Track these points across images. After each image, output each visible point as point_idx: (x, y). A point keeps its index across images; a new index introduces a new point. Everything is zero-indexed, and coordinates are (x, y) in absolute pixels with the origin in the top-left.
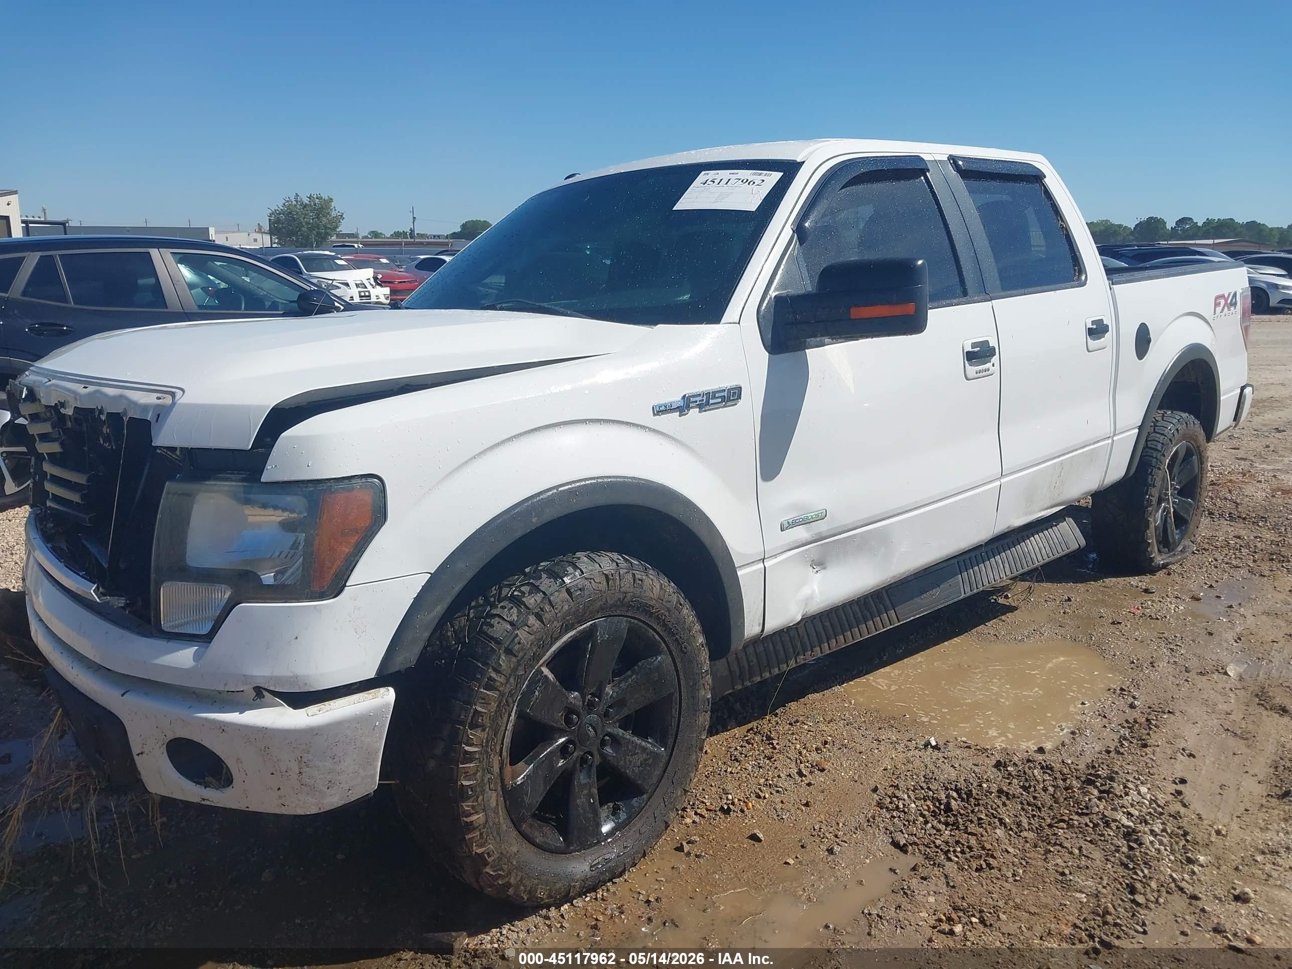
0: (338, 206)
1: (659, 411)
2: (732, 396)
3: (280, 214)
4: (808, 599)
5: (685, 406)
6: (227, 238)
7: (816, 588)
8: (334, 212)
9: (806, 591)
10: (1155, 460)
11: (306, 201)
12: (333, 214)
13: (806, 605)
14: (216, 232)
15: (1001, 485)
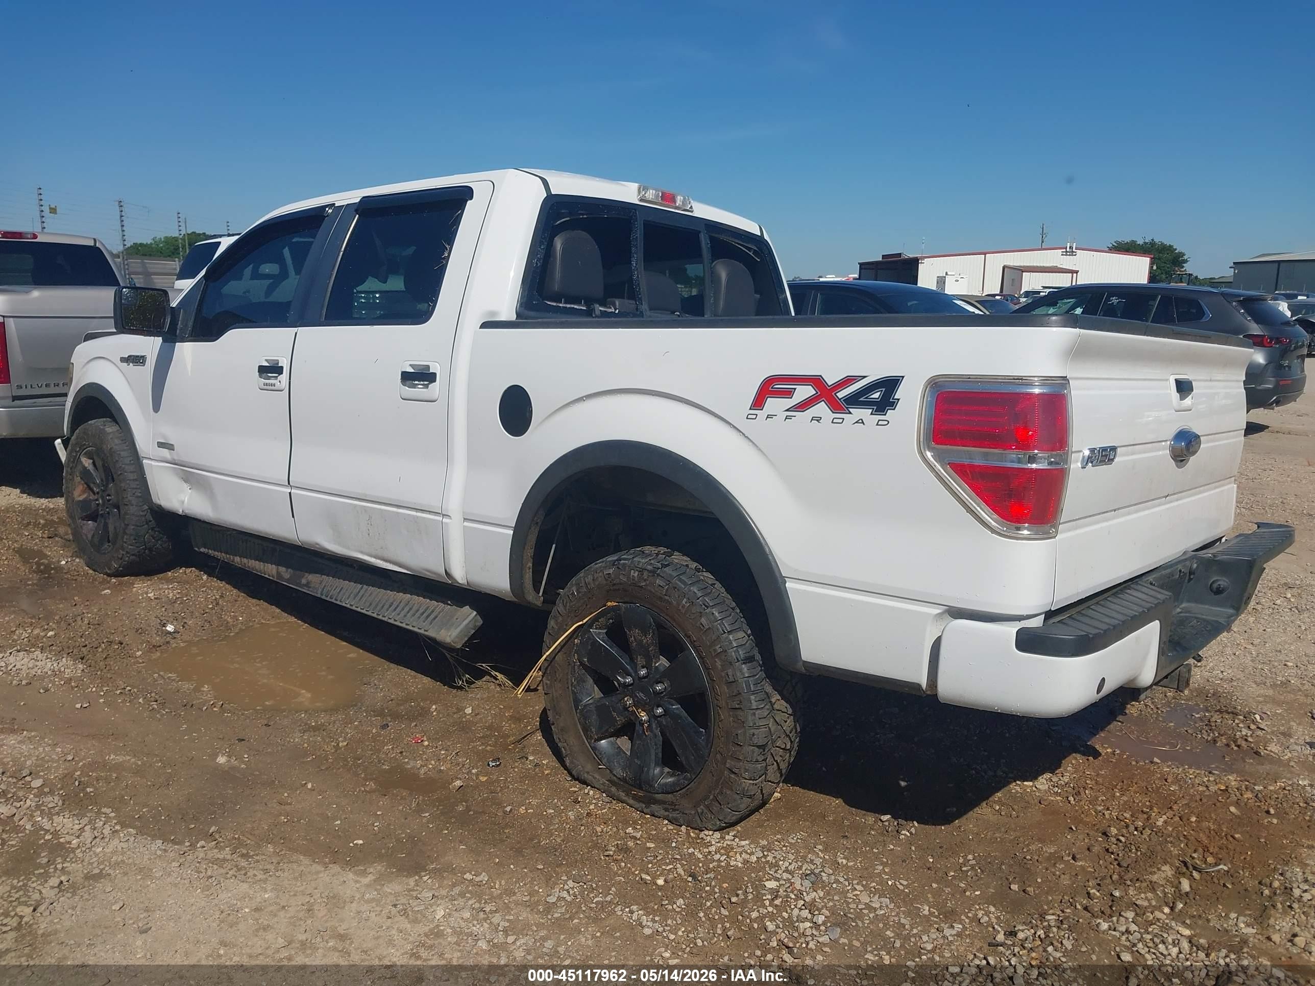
1: (121, 360)
2: (142, 360)
4: (183, 503)
5: (129, 360)
7: (186, 500)
9: (182, 497)
15: (290, 493)
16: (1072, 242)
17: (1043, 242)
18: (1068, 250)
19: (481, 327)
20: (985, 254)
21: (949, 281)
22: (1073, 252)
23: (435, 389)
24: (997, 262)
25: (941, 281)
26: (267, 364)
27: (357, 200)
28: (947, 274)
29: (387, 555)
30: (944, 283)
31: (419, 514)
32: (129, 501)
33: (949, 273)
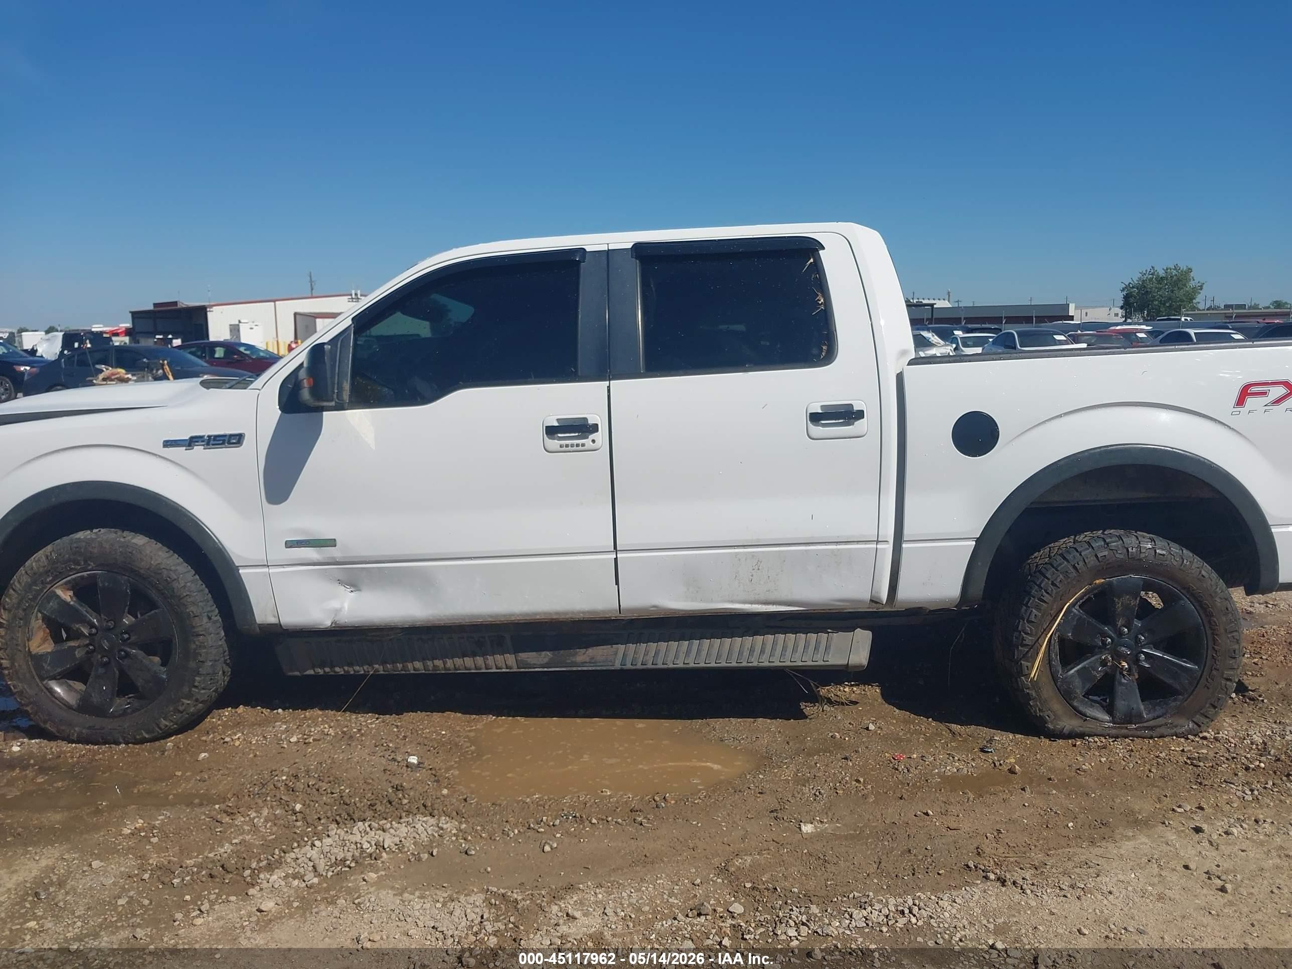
0: (1197, 277)
1: (168, 444)
2: (236, 440)
3: (1133, 287)
4: (337, 611)
5: (192, 442)
6: (1087, 313)
7: (346, 606)
8: (1192, 282)
9: (335, 604)
10: (1037, 587)
11: (1162, 273)
12: (1192, 284)
13: (336, 615)
14: (1076, 308)
15: (616, 559)
16: (356, 290)
17: (312, 289)
18: (354, 296)
19: (909, 364)
20: (274, 301)
21: (243, 329)
22: (358, 299)
23: (860, 426)
24: (288, 309)
25: (235, 329)
26: (556, 424)
27: (629, 246)
28: (240, 322)
29: (772, 597)
30: (239, 331)
31: (839, 547)
32: (205, 630)
33: (242, 321)
